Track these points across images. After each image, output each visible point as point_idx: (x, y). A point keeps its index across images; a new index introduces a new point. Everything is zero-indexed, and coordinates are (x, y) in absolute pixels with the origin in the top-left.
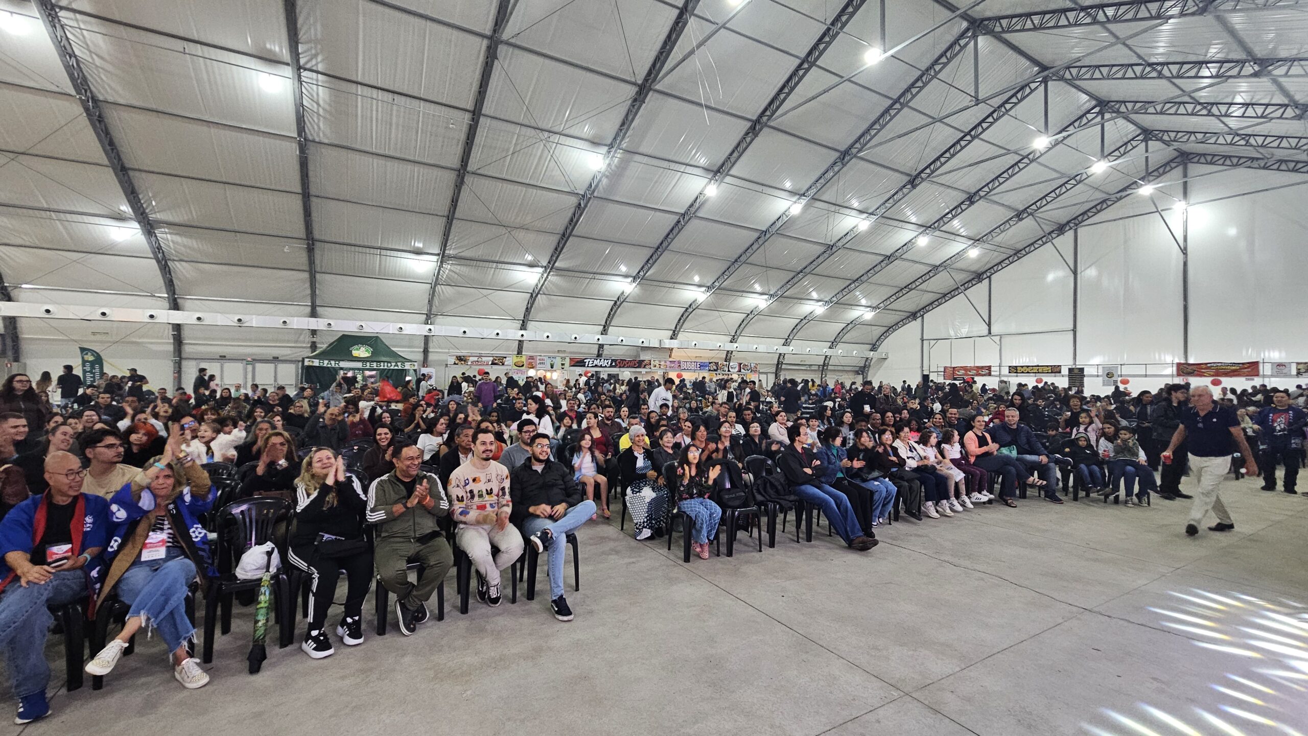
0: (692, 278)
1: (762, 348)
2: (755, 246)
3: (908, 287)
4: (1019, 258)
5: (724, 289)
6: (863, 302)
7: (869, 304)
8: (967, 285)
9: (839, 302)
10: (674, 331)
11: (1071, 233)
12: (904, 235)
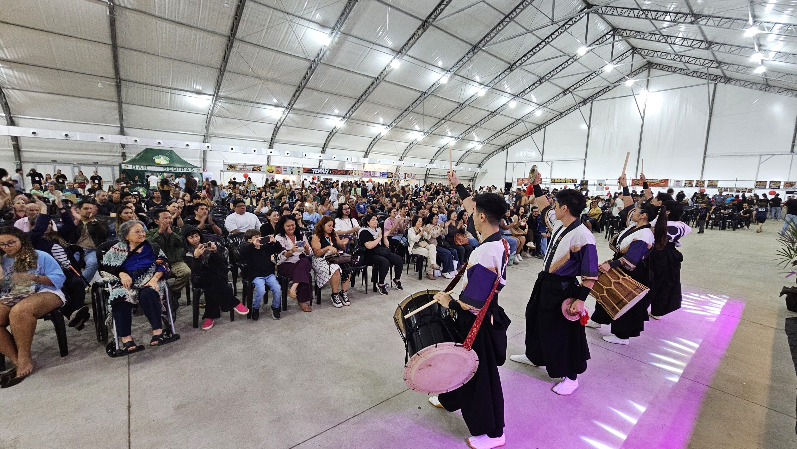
0: (378, 120)
1: (418, 165)
2: (418, 102)
3: (501, 131)
4: (561, 117)
5: (398, 127)
6: (476, 139)
7: (479, 140)
8: (533, 131)
9: (463, 138)
10: (366, 153)
11: (590, 104)
12: (503, 100)
